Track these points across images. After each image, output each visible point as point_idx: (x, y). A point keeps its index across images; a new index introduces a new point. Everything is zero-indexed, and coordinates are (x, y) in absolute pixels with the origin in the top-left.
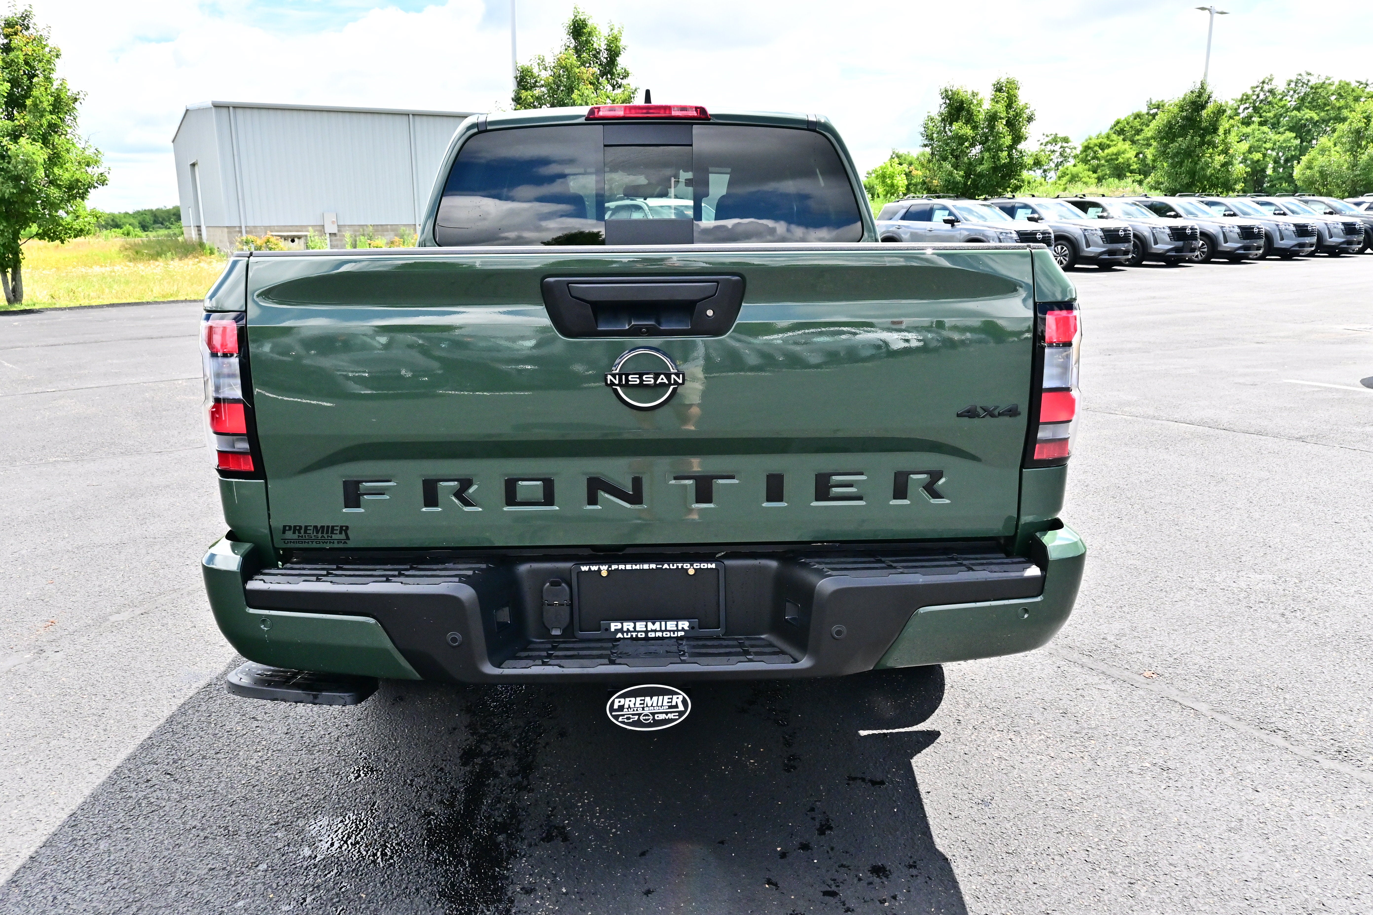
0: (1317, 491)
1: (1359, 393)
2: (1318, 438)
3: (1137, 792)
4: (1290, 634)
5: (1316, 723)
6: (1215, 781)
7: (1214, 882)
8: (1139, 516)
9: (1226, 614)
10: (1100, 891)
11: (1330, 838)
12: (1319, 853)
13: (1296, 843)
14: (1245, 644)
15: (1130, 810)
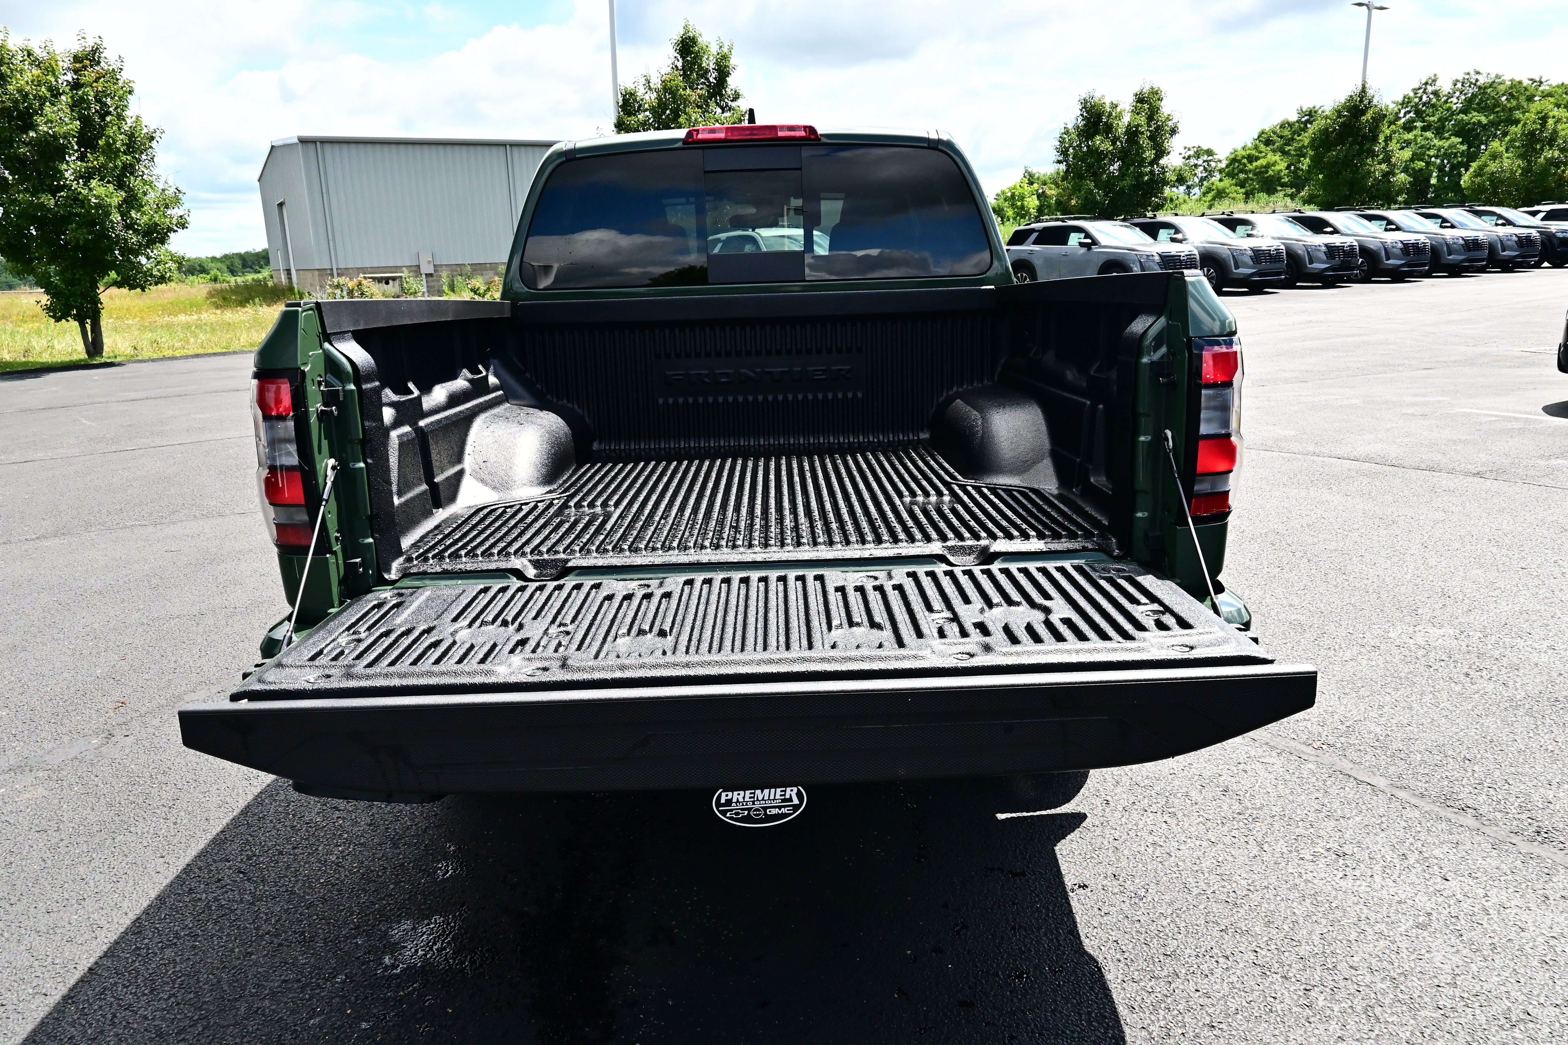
0: (1500, 532)
1: (1541, 422)
2: (1498, 473)
3: (1309, 881)
4: (1476, 696)
5: (1510, 800)
6: (1397, 868)
7: (1402, 987)
8: (1302, 565)
9: (1403, 675)
10: (1272, 1000)
11: (1533, 934)
12: (1520, 952)
13: (1494, 941)
14: (1426, 709)
15: (1303, 903)
